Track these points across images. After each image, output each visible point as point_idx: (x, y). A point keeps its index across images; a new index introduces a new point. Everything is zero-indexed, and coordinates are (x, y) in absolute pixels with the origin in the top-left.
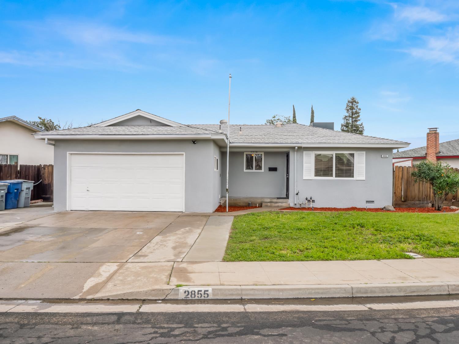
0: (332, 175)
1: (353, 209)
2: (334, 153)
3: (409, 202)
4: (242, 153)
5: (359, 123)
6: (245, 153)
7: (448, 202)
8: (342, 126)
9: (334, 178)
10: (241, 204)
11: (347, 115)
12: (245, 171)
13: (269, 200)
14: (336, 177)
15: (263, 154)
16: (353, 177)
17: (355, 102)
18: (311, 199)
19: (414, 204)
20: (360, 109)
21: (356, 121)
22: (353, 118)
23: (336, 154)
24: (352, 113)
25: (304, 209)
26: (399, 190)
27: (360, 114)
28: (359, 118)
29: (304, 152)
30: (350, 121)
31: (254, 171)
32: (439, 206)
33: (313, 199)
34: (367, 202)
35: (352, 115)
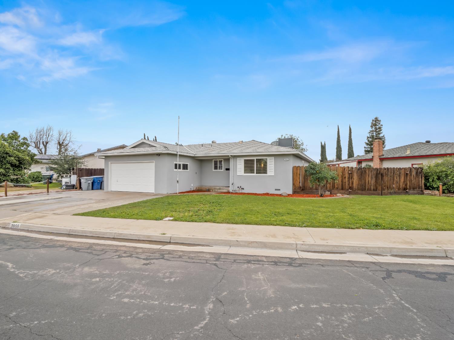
0: (254, 173)
1: (267, 194)
2: (255, 158)
3: (307, 190)
4: (212, 160)
5: (381, 135)
6: (213, 160)
7: (345, 191)
8: (368, 138)
9: (255, 174)
10: (204, 190)
11: (371, 130)
12: (213, 170)
13: (218, 188)
14: (257, 173)
15: (223, 160)
16: (267, 174)
17: (378, 121)
18: (241, 187)
19: (312, 192)
20: (382, 125)
21: (379, 134)
22: (377, 132)
23: (256, 159)
24: (376, 128)
25: (236, 193)
26: (298, 183)
27: (382, 129)
28: (381, 132)
29: (238, 158)
30: (375, 134)
31: (218, 170)
32: (322, 194)
33: (242, 187)
34: (275, 189)
35: (376, 130)
